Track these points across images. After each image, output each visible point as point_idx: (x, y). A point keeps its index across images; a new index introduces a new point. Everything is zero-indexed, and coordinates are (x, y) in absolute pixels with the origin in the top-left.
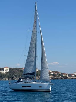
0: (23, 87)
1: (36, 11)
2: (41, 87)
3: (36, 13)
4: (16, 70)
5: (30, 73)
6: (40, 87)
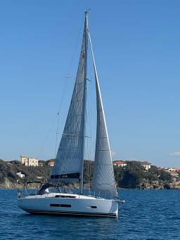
0: (52, 205)
2: (95, 207)
3: (85, 36)
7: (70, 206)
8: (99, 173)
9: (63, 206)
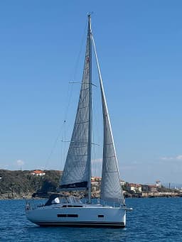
0: (59, 216)
1: (89, 34)
2: (102, 216)
4: (17, 175)
5: (76, 184)
6: (99, 216)
7: (76, 216)
8: (107, 181)
9: (70, 216)
